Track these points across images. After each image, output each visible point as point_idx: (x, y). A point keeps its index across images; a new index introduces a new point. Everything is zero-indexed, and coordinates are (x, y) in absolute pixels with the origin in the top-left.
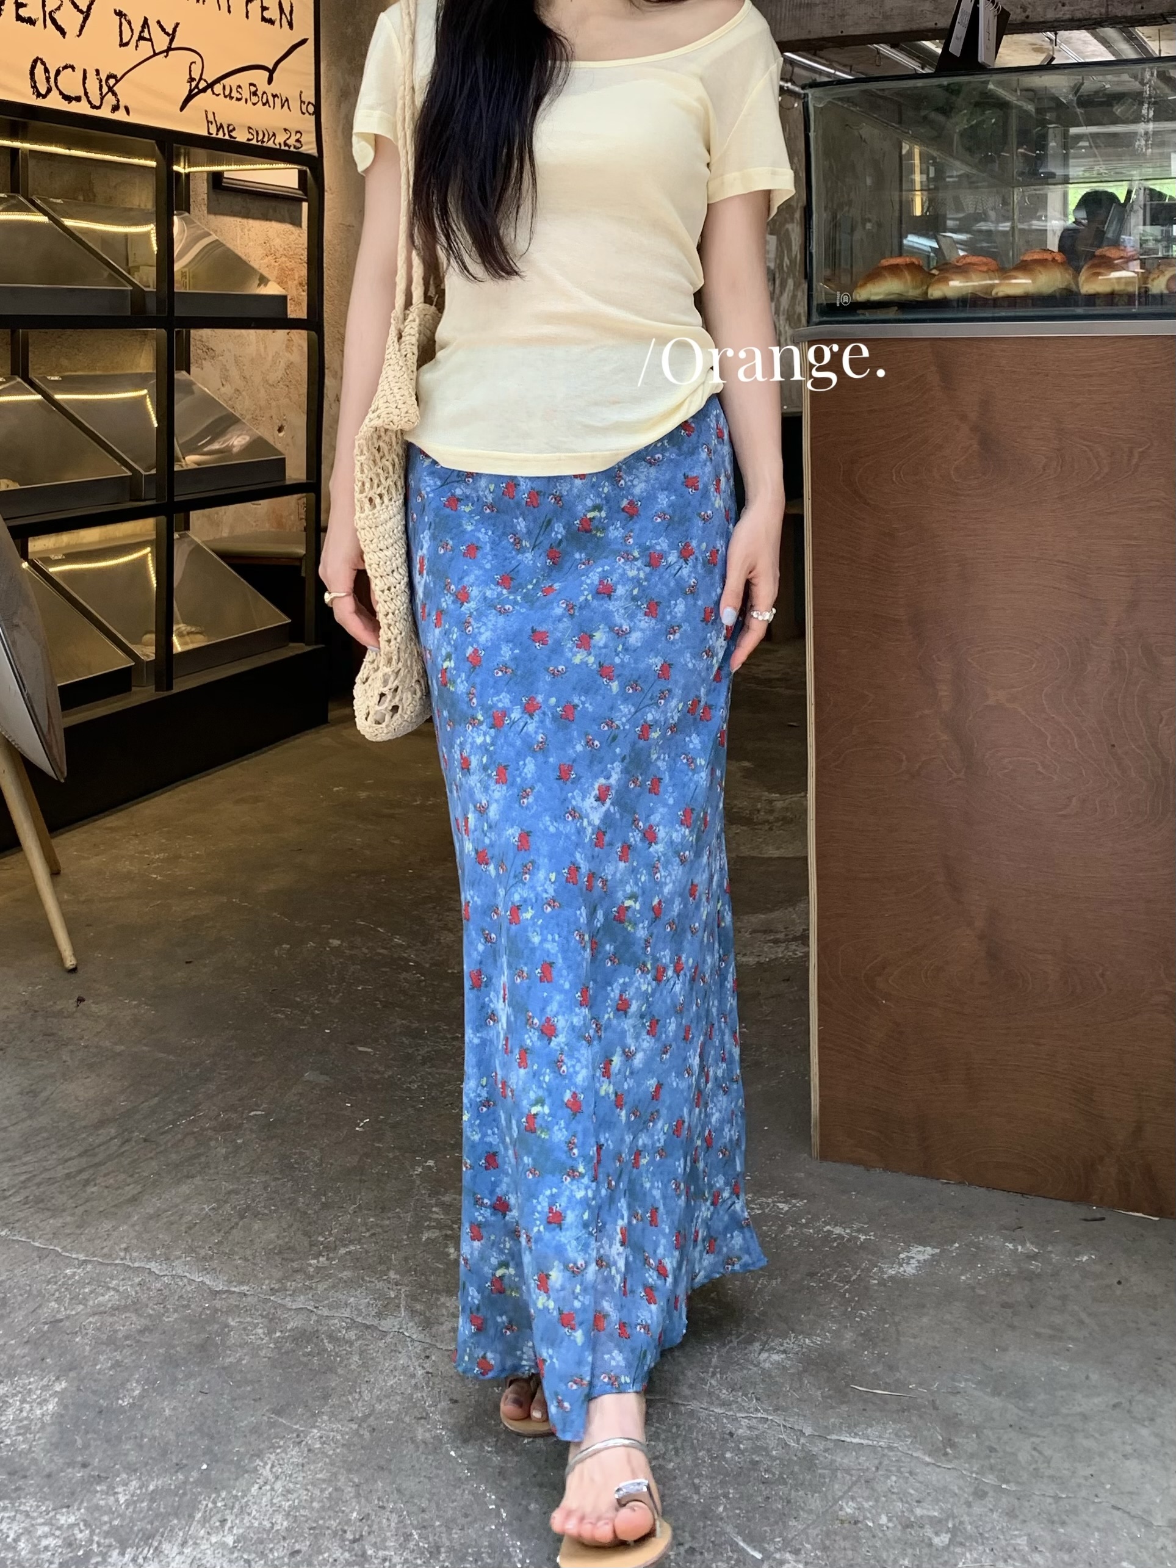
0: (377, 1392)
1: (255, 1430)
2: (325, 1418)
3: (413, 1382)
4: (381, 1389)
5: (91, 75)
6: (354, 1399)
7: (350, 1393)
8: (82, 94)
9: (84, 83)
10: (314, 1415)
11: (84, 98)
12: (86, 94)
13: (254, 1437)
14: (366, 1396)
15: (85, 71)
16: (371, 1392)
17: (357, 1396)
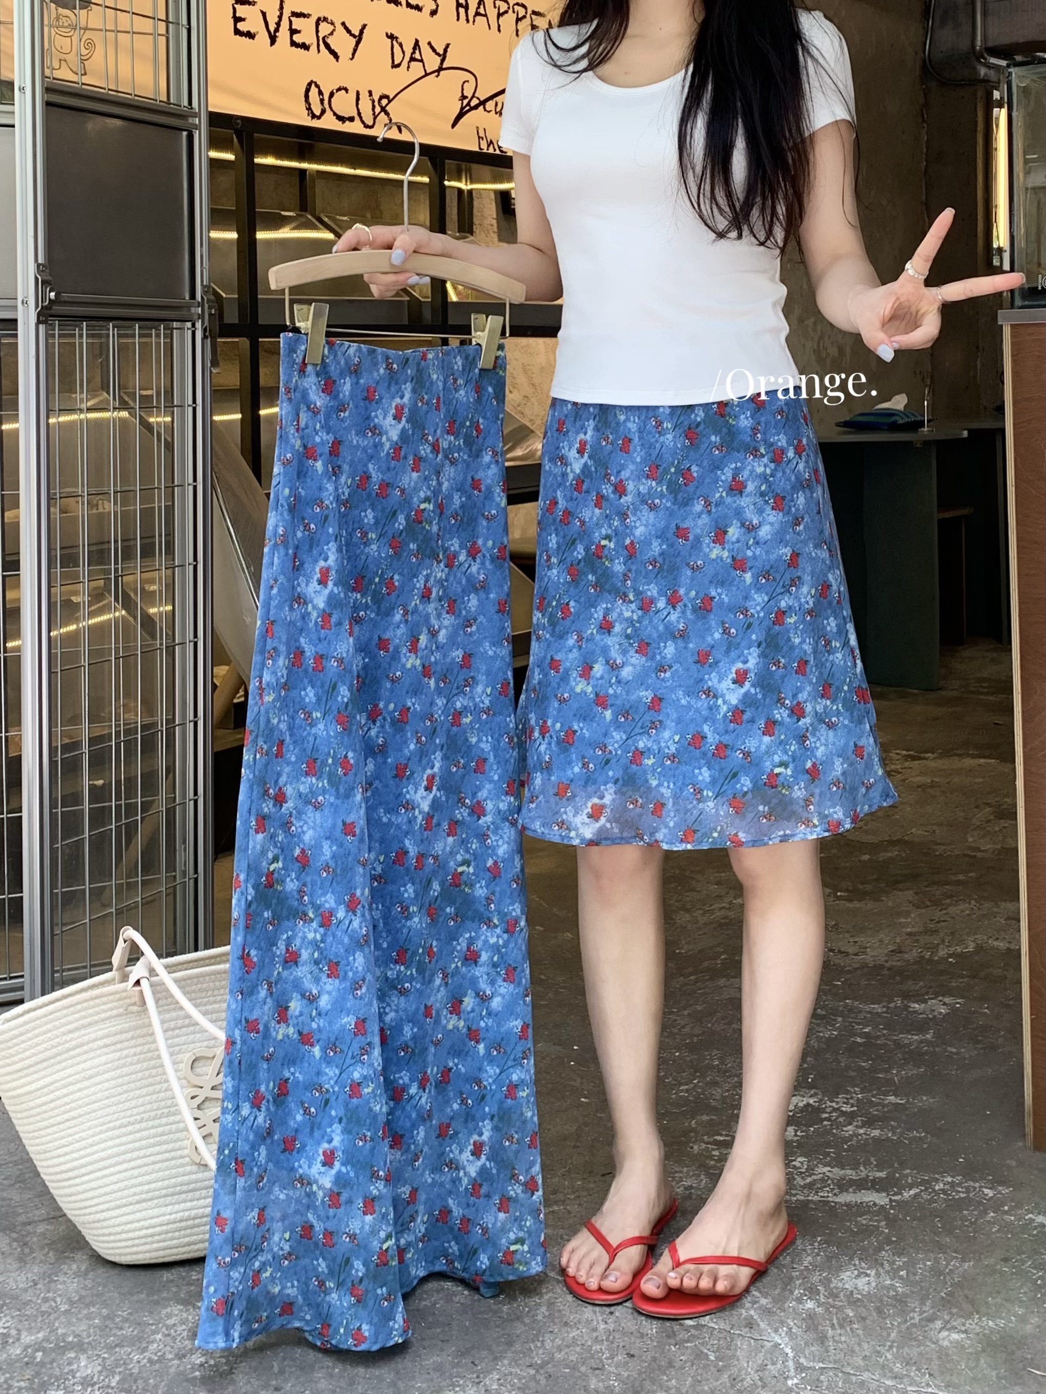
0: (558, 1342)
1: (438, 1368)
2: (506, 1362)
3: (595, 1334)
4: (563, 1340)
5: (364, 97)
6: (536, 1347)
7: (533, 1341)
8: (355, 114)
9: (357, 104)
10: (496, 1359)
11: (357, 118)
12: (359, 114)
13: (438, 1374)
14: (548, 1345)
15: (358, 94)
16: (552, 1341)
17: (539, 1344)
